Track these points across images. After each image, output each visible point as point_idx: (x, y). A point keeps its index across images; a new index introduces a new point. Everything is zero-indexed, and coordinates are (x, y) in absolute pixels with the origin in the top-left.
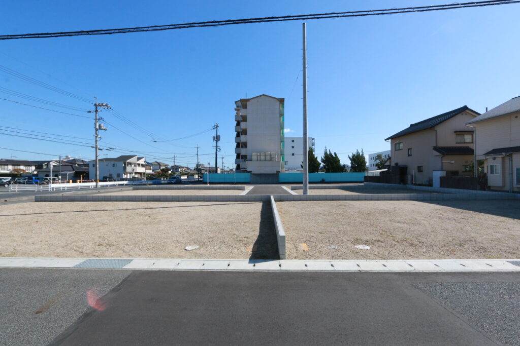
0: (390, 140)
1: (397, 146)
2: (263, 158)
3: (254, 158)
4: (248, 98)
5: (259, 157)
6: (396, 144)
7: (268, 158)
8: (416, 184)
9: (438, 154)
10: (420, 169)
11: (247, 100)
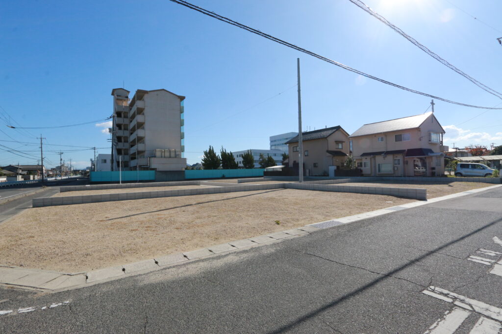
0: (288, 145)
1: (295, 148)
2: (167, 154)
3: (158, 154)
4: (147, 90)
5: (163, 154)
6: (293, 147)
7: (173, 155)
8: (312, 176)
9: (330, 155)
10: (315, 165)
11: (146, 92)
